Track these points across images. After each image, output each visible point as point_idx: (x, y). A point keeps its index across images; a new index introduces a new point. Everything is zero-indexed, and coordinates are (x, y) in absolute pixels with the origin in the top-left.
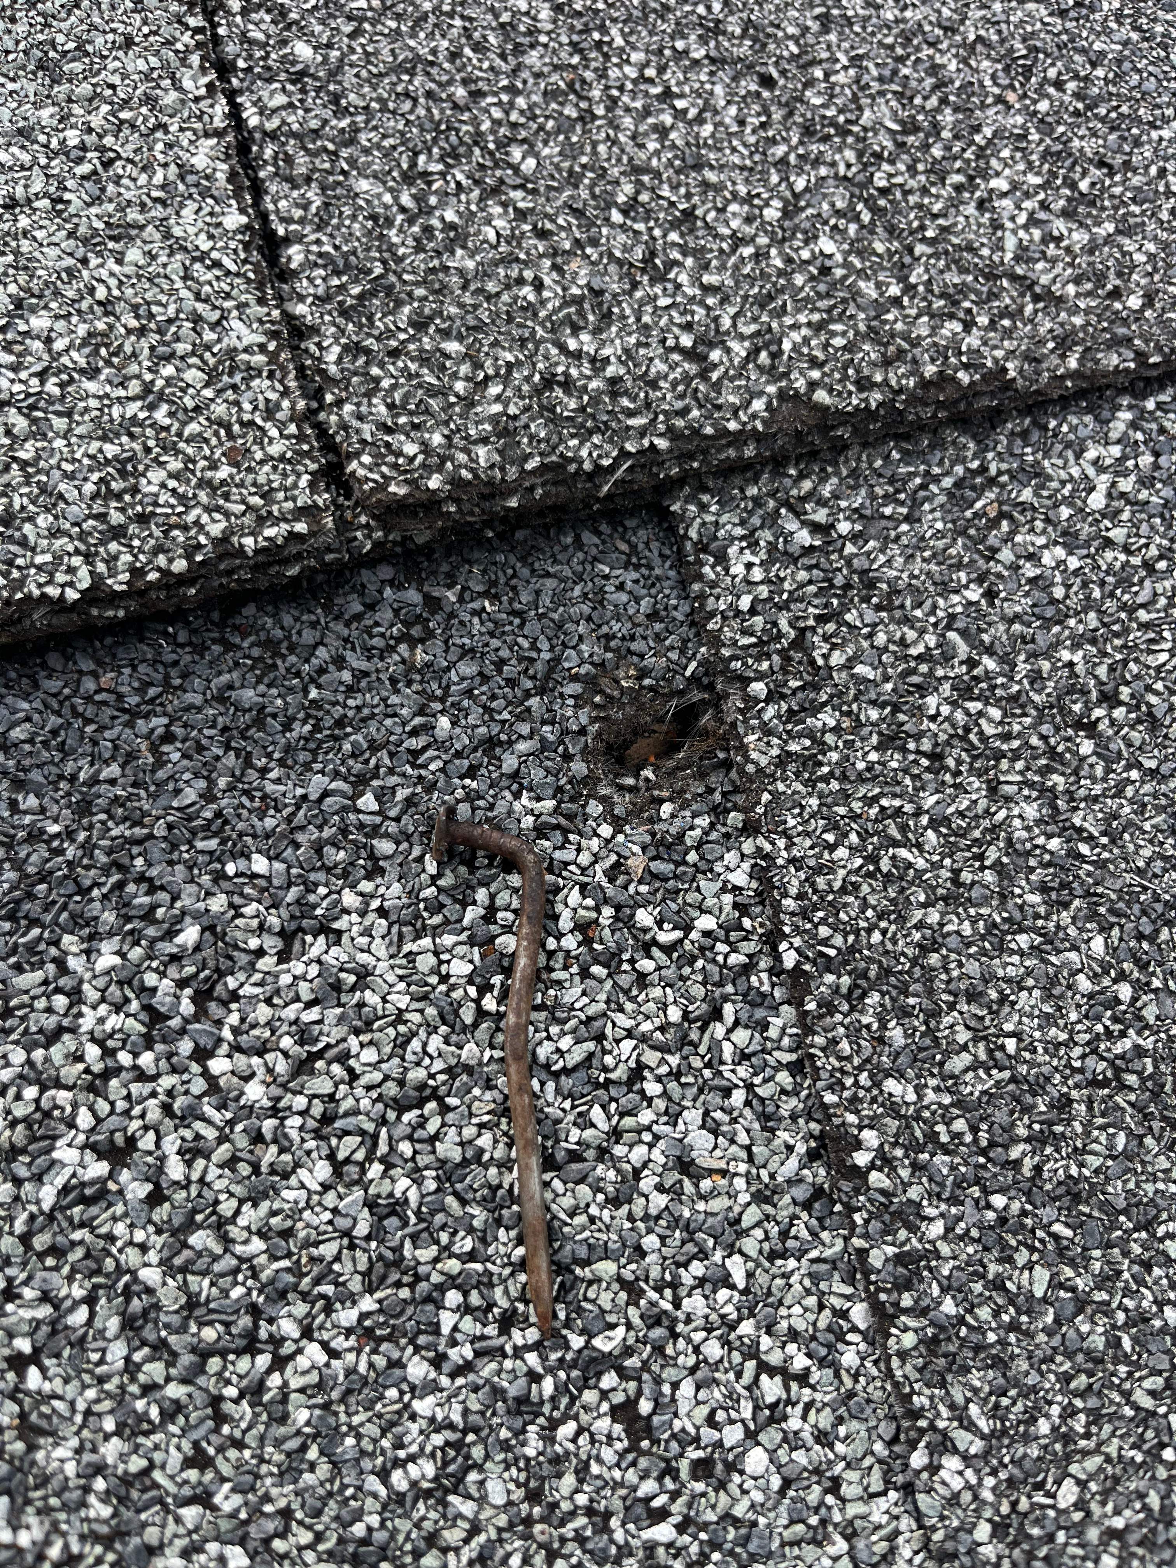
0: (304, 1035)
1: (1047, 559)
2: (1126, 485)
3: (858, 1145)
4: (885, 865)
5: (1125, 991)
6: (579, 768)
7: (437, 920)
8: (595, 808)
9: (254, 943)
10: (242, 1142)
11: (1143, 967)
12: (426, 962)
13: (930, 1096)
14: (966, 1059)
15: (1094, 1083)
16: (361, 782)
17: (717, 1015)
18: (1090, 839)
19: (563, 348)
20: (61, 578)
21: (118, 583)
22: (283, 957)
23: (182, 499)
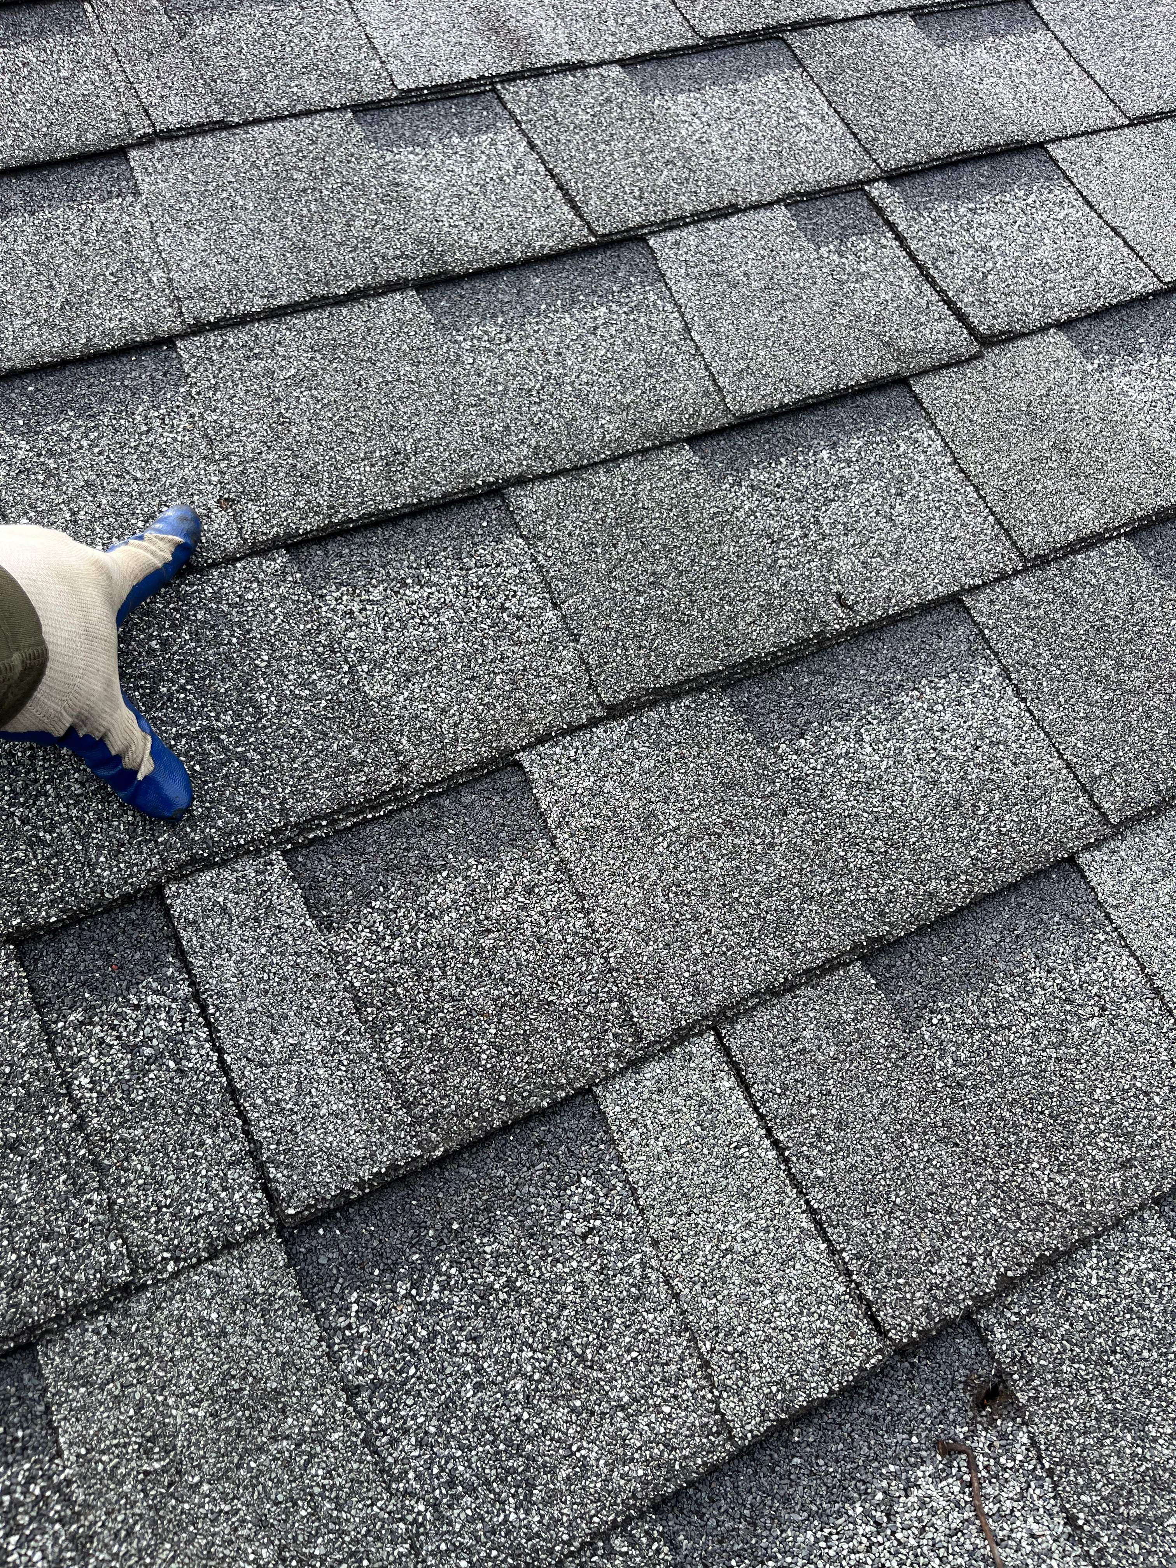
0: (920, 1520)
1: (1085, 1308)
2: (1101, 1273)
3: (1078, 1518)
4: (1065, 1427)
5: (1139, 1450)
6: (970, 1414)
7: (944, 1475)
8: (979, 1427)
9: (897, 1494)
10: (912, 1557)
11: (1142, 1440)
12: (946, 1489)
13: (1094, 1498)
14: (1101, 1484)
15: (1138, 1482)
16: (910, 1433)
17: (1029, 1486)
18: (1119, 1402)
19: (930, 1272)
20: (821, 1390)
21: (836, 1388)
22: (907, 1496)
23: (843, 1354)
